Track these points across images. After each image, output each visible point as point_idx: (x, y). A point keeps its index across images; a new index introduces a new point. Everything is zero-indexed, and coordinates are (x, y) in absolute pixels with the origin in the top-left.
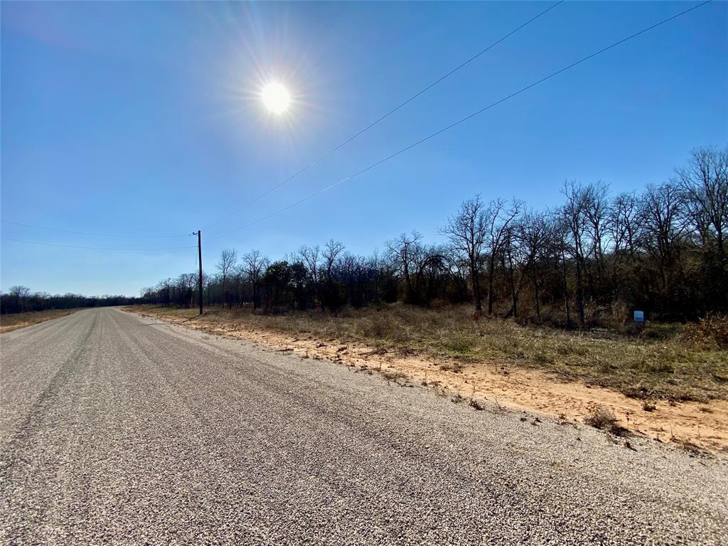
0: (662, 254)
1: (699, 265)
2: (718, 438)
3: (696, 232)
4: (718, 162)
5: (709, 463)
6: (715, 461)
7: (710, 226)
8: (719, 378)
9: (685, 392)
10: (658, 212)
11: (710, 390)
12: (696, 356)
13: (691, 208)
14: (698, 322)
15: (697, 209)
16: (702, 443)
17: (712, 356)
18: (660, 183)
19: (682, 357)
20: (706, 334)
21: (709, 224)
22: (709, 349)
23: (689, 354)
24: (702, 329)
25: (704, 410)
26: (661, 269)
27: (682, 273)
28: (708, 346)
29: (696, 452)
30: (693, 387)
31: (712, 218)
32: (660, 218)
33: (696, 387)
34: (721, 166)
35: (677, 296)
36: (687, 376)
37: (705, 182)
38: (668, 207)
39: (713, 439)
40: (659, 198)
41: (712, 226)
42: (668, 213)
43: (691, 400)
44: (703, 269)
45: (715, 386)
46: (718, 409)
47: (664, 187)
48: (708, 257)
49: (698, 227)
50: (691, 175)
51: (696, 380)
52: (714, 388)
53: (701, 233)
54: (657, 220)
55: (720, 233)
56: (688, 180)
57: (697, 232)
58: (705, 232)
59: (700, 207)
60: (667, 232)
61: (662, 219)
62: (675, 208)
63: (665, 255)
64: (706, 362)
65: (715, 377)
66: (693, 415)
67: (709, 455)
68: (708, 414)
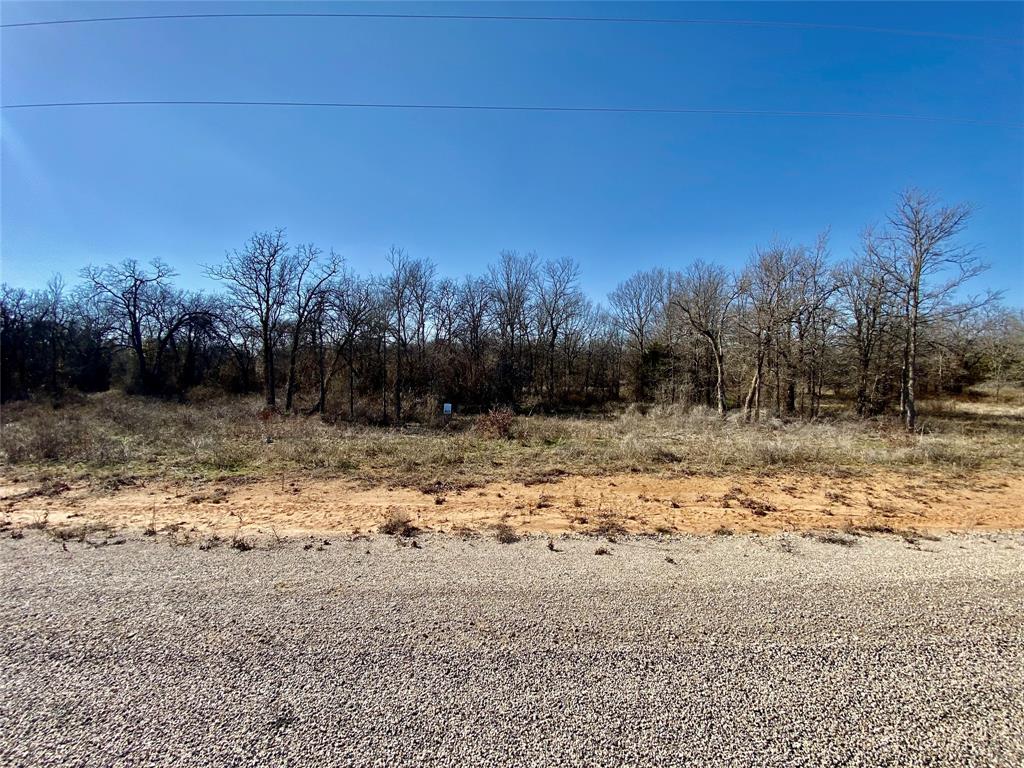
1: (496, 362)
2: (488, 518)
3: (499, 330)
4: (518, 268)
5: (475, 542)
8: (495, 463)
9: (470, 480)
10: (473, 305)
11: (488, 475)
12: (483, 445)
14: (487, 413)
16: (475, 525)
17: (491, 444)
18: (477, 277)
19: (473, 446)
20: (492, 424)
22: (493, 438)
23: (478, 444)
24: (490, 420)
25: (481, 494)
27: (484, 368)
28: (493, 435)
29: (468, 535)
30: (476, 474)
33: (479, 473)
34: (520, 273)
37: (508, 285)
38: (481, 302)
39: (483, 520)
40: (475, 292)
42: (480, 308)
43: (473, 486)
44: (499, 366)
45: (492, 471)
46: (490, 491)
47: (479, 281)
49: (500, 326)
50: (499, 275)
51: (479, 467)
52: (491, 473)
53: (502, 332)
54: (471, 313)
56: (495, 279)
60: (478, 326)
61: (475, 313)
62: (486, 304)
64: (489, 449)
65: (493, 462)
66: (473, 500)
67: (477, 536)
68: (483, 498)
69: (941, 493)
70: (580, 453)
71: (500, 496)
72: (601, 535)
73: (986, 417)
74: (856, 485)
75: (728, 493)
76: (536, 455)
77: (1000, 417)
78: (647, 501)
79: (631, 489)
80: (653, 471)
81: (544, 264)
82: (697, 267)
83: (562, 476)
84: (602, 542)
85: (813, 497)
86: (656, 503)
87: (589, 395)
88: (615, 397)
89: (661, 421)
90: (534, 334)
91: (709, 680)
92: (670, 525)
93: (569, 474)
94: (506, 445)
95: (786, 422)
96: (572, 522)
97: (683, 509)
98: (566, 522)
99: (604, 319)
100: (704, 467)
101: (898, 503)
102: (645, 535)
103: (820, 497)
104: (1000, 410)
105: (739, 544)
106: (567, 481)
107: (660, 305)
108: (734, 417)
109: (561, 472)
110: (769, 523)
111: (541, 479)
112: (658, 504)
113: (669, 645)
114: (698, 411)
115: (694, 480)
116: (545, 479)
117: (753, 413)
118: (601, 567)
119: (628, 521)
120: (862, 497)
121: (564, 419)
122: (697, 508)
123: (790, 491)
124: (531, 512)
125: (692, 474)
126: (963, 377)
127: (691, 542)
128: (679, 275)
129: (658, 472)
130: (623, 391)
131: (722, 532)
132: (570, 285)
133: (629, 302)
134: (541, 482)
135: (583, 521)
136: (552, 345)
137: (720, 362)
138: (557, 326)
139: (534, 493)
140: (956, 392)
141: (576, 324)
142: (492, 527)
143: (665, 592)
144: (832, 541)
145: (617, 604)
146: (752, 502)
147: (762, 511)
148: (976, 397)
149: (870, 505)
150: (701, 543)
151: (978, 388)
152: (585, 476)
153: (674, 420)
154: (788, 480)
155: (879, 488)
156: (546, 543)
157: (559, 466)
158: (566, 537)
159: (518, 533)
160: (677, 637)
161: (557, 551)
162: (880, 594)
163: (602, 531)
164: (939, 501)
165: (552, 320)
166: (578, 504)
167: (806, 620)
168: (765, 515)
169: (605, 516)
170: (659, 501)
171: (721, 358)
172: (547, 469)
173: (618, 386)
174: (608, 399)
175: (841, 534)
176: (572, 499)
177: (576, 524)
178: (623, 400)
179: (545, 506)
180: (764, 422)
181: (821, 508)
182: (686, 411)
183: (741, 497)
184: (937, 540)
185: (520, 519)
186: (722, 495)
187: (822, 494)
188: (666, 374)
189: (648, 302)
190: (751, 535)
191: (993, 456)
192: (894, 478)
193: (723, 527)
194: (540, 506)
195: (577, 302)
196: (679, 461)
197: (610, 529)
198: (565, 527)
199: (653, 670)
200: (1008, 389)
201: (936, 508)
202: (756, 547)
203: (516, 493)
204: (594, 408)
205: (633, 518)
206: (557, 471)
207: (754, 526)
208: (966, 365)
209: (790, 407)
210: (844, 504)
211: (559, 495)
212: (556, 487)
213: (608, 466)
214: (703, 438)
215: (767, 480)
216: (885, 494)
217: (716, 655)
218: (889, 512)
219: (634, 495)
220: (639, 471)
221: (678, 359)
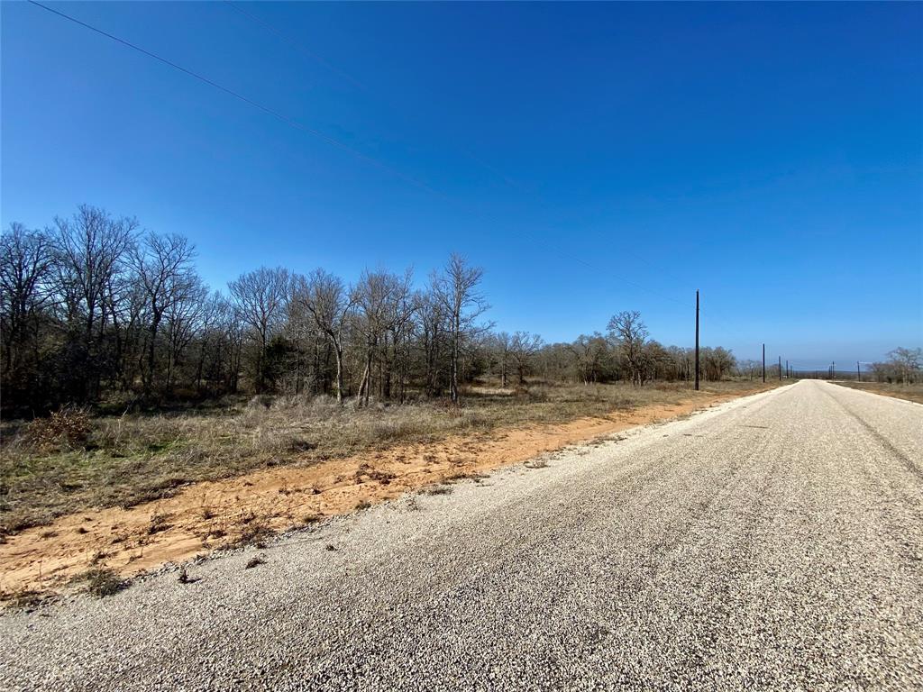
0: (13, 324)
1: (60, 346)
2: (65, 567)
3: (63, 304)
4: (107, 232)
5: (51, 610)
6: (61, 603)
7: (81, 301)
8: (68, 486)
9: (22, 517)
10: (20, 267)
11: (56, 505)
12: (41, 463)
13: (63, 274)
14: (47, 416)
15: (70, 277)
16: (44, 583)
17: (62, 459)
18: (33, 229)
19: (22, 467)
20: (57, 431)
21: (81, 298)
22: (58, 451)
23: (31, 462)
24: (52, 427)
25: (47, 536)
26: (8, 344)
27: (37, 353)
28: (57, 447)
29: (35, 603)
30: (34, 507)
31: (86, 292)
32: (21, 275)
33: (38, 505)
34: (109, 238)
35: (24, 382)
36: (26, 494)
37: (88, 248)
38: (35, 263)
39: (57, 573)
40: (26, 248)
41: (84, 301)
42: (34, 271)
43: (29, 526)
44: (65, 351)
45: (63, 498)
46: (63, 528)
47: (36, 236)
48: (73, 337)
49: (67, 300)
50: (74, 233)
51: (38, 496)
52: (61, 501)
53: (69, 307)
54: (16, 276)
55: (92, 311)
56: (67, 237)
57: (65, 305)
58: (74, 308)
59: (75, 276)
60: (26, 296)
61: (25, 276)
62: (44, 267)
63: (18, 327)
64: (53, 468)
65: (63, 486)
66: (32, 547)
67: (53, 599)
68: (51, 540)
69: (481, 445)
70: (202, 456)
71: (82, 531)
72: (245, 544)
73: (487, 395)
74: (440, 447)
75: (359, 470)
76: (139, 466)
77: (493, 395)
78: (288, 493)
79: (270, 484)
80: (290, 462)
81: (148, 235)
82: (318, 274)
83: (183, 487)
84: (251, 553)
85: (417, 461)
86: (297, 494)
87: (200, 389)
88: (233, 390)
89: (286, 411)
90: (124, 314)
91: (411, 655)
92: (316, 513)
93: (191, 482)
94: (84, 458)
95: (387, 405)
96: (205, 538)
97: (324, 494)
98: (197, 542)
99: (222, 307)
100: (336, 450)
101: (463, 455)
102: (295, 529)
103: (420, 460)
104: (492, 391)
105: (378, 513)
106: (189, 491)
107: (283, 302)
108: (350, 403)
109: (180, 482)
110: (394, 489)
111: (152, 495)
112: (300, 494)
113: (366, 637)
114: (321, 400)
115: (329, 464)
116: (157, 494)
117: (364, 399)
118: (260, 580)
119: (273, 520)
120: (443, 455)
121: (172, 416)
122: (335, 490)
123: (401, 459)
124: (141, 542)
125: (326, 458)
126: (474, 371)
127: (340, 524)
128: (303, 278)
129: (295, 462)
130: (241, 383)
131: (363, 506)
132: (180, 265)
133: (252, 295)
134: (150, 499)
135: (220, 534)
136: (153, 329)
137: (340, 357)
138: (162, 309)
139: (143, 516)
140: (470, 381)
141: (185, 310)
142: (77, 579)
143: (342, 583)
144: (437, 492)
145: (298, 617)
146: (379, 474)
147: (386, 480)
148: (480, 384)
149: (449, 460)
150: (349, 521)
151: (482, 378)
152: (213, 481)
153: (301, 409)
154: (398, 452)
155: (452, 447)
156: (176, 576)
157: (175, 476)
158: (204, 559)
159: (125, 575)
160: (370, 626)
161: (192, 581)
162: (484, 524)
163: (246, 539)
164: (481, 451)
165: (155, 300)
166: (208, 516)
167: (454, 563)
168: (388, 483)
169: (247, 521)
170: (300, 491)
171: (340, 353)
172: (159, 481)
173: (237, 378)
174: (225, 392)
175: (441, 487)
176: (201, 512)
177: (210, 540)
178: (242, 392)
179: (161, 529)
180: (372, 406)
181: (423, 468)
182: (309, 401)
183: (369, 471)
184: (489, 477)
185: (125, 555)
186: (354, 472)
187: (421, 457)
188: (291, 367)
189: (271, 297)
190: (384, 502)
191: (498, 419)
192: (456, 439)
193: (361, 501)
194: (153, 531)
195: (189, 285)
196: (314, 447)
197: (256, 533)
198: (197, 548)
199: (362, 674)
200: (494, 379)
201: (481, 455)
202: (391, 513)
203: (111, 522)
204: (208, 403)
205: (277, 515)
206: (173, 481)
207: (384, 494)
208: (474, 365)
209: (387, 394)
210: (435, 462)
211: (180, 510)
212: (175, 501)
213: (238, 465)
214: (328, 424)
215: (385, 453)
216: (455, 451)
217: (408, 626)
218: (459, 462)
219: (274, 490)
220: (276, 464)
221: (302, 353)
